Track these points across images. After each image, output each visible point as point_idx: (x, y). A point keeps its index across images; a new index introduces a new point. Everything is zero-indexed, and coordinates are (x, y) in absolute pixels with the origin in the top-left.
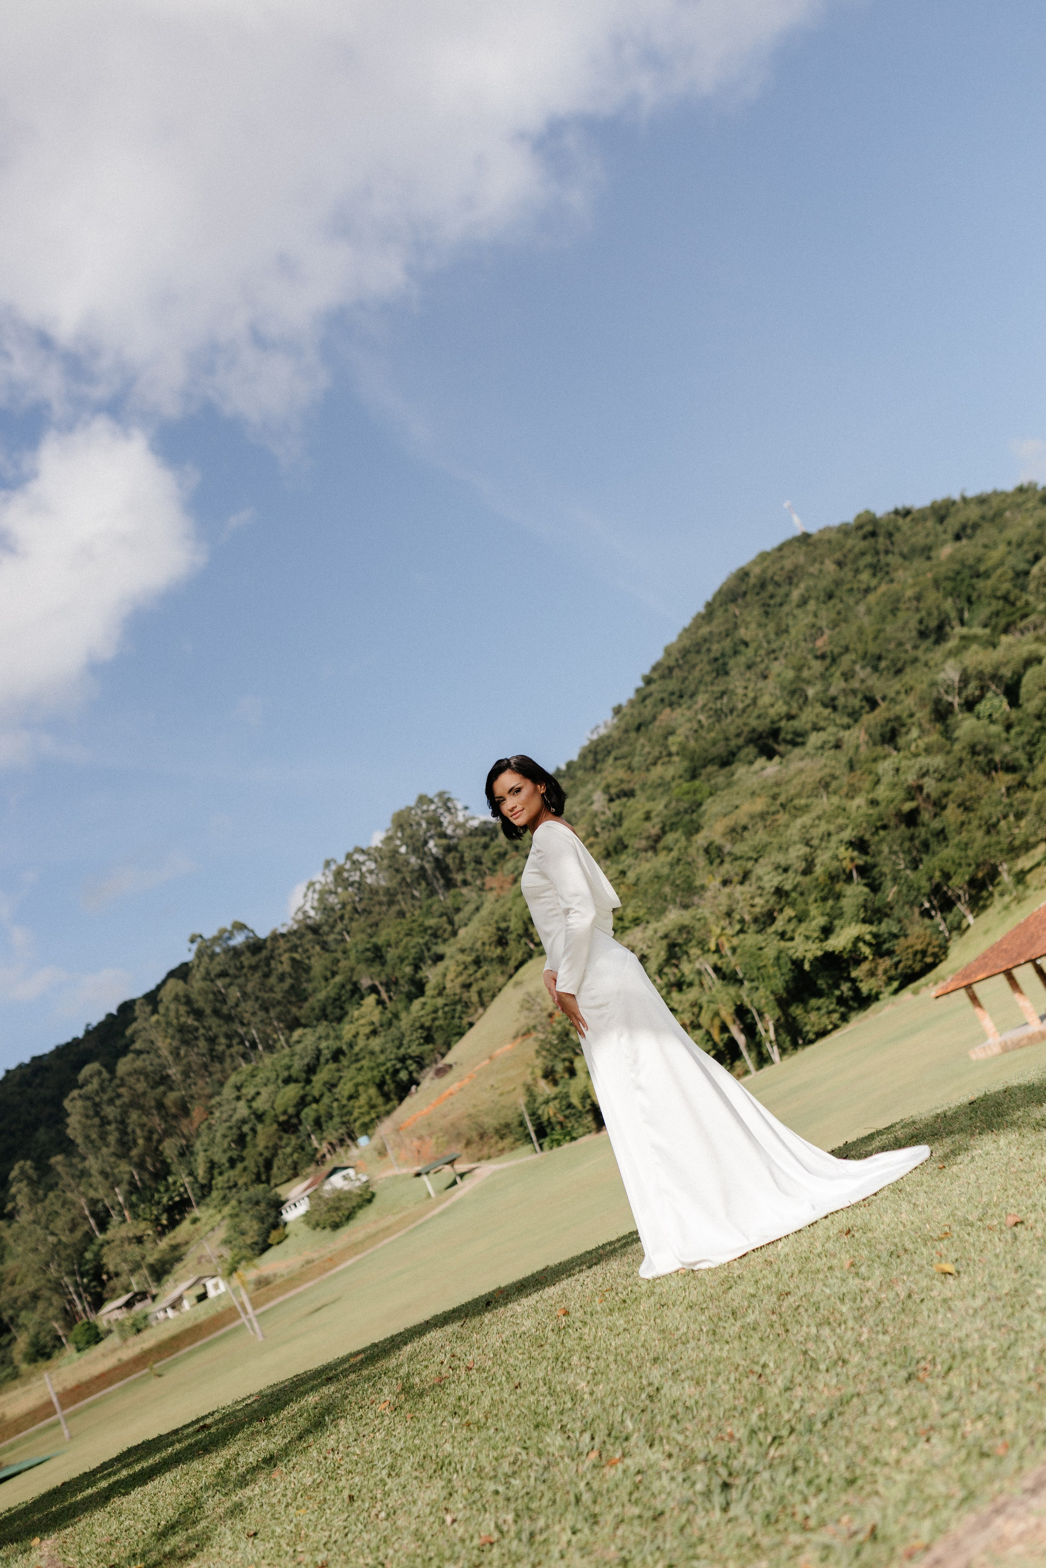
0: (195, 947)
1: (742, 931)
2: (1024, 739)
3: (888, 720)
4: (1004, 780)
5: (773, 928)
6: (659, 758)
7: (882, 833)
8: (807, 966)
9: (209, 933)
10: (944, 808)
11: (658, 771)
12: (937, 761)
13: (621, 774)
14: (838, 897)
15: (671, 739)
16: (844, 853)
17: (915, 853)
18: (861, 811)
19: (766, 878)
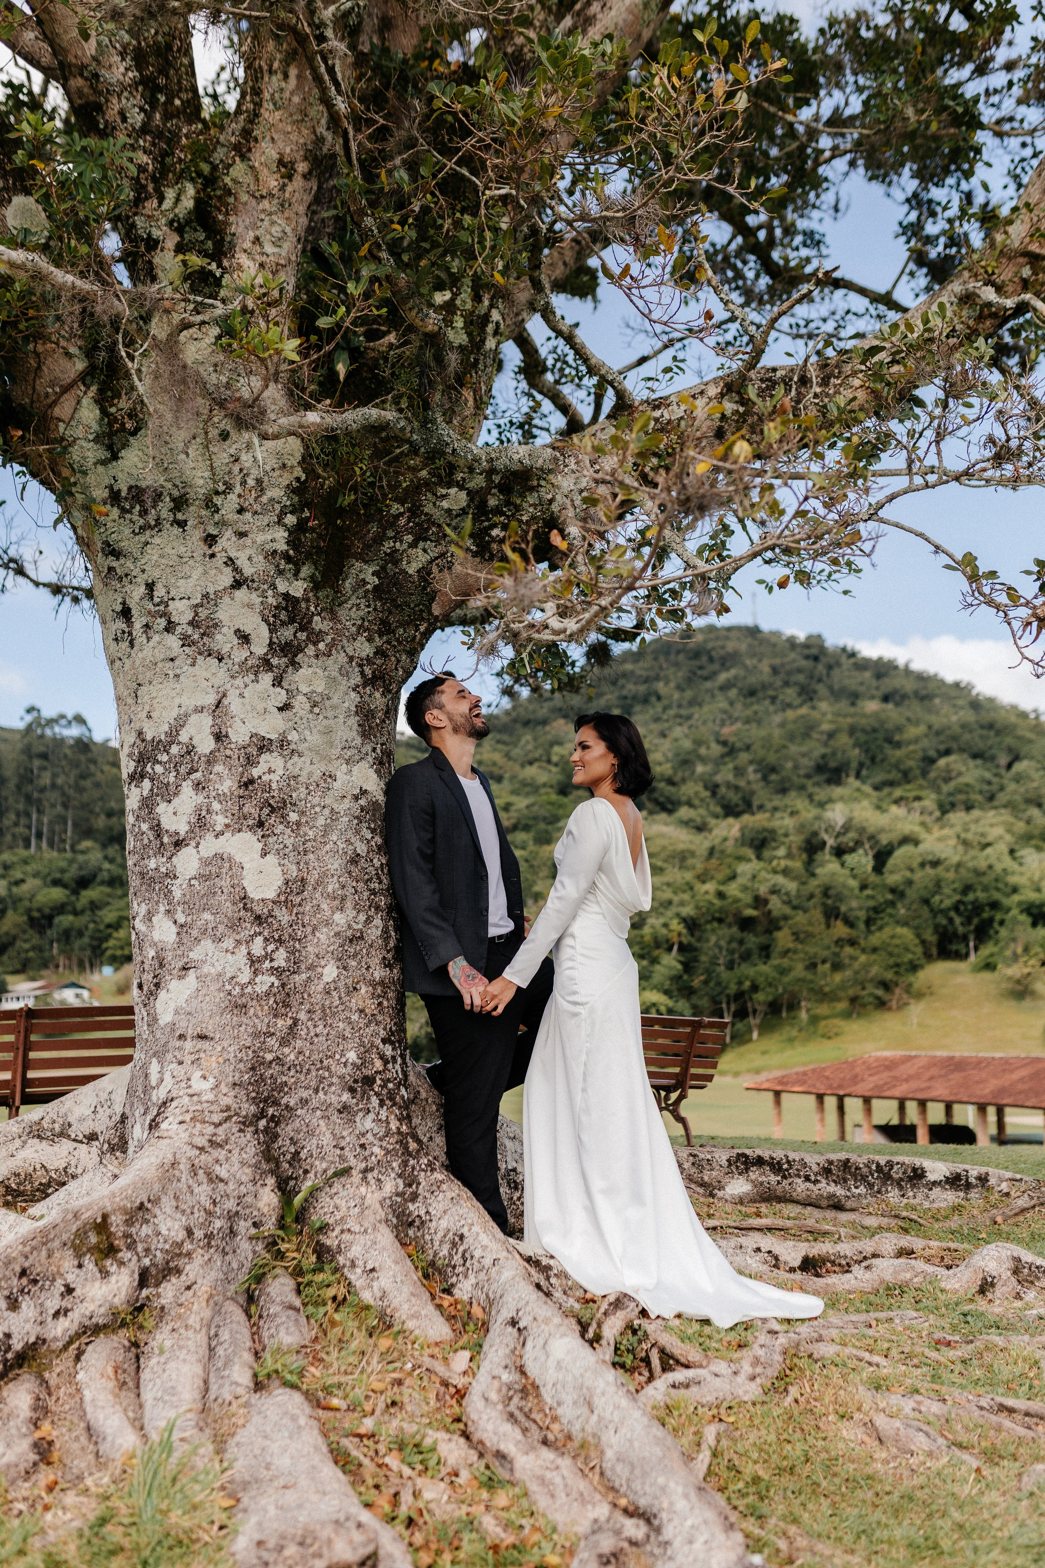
0: (29, 718)
2: (871, 903)
3: (765, 830)
4: (840, 930)
6: (536, 760)
7: (715, 924)
9: (48, 713)
10: (779, 928)
11: (531, 771)
12: (791, 886)
13: (497, 757)
14: (655, 961)
15: (556, 749)
16: (676, 926)
17: (736, 956)
18: (708, 897)
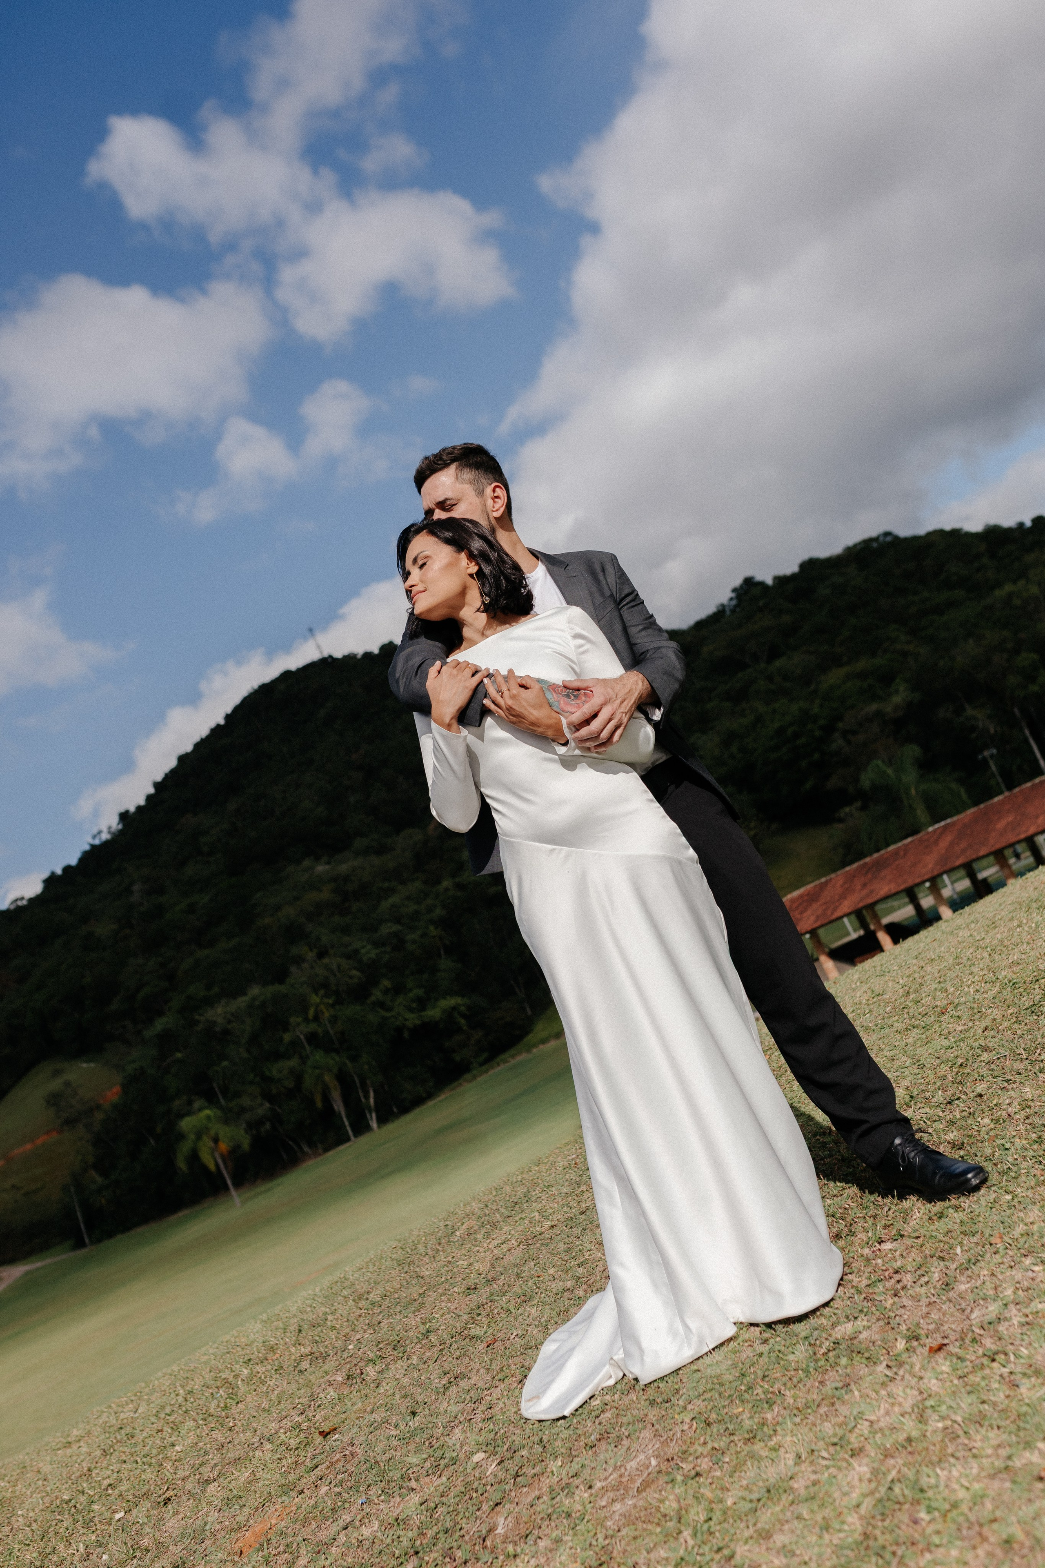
1: (338, 1002)
5: (373, 998)
6: (189, 858)
8: (406, 1034)
11: (190, 870)
14: (433, 970)
15: (201, 840)
16: (433, 931)
18: (449, 894)
19: (363, 951)
